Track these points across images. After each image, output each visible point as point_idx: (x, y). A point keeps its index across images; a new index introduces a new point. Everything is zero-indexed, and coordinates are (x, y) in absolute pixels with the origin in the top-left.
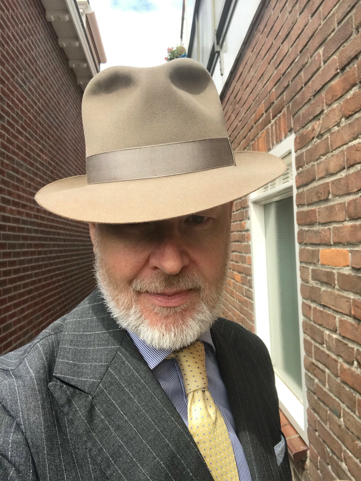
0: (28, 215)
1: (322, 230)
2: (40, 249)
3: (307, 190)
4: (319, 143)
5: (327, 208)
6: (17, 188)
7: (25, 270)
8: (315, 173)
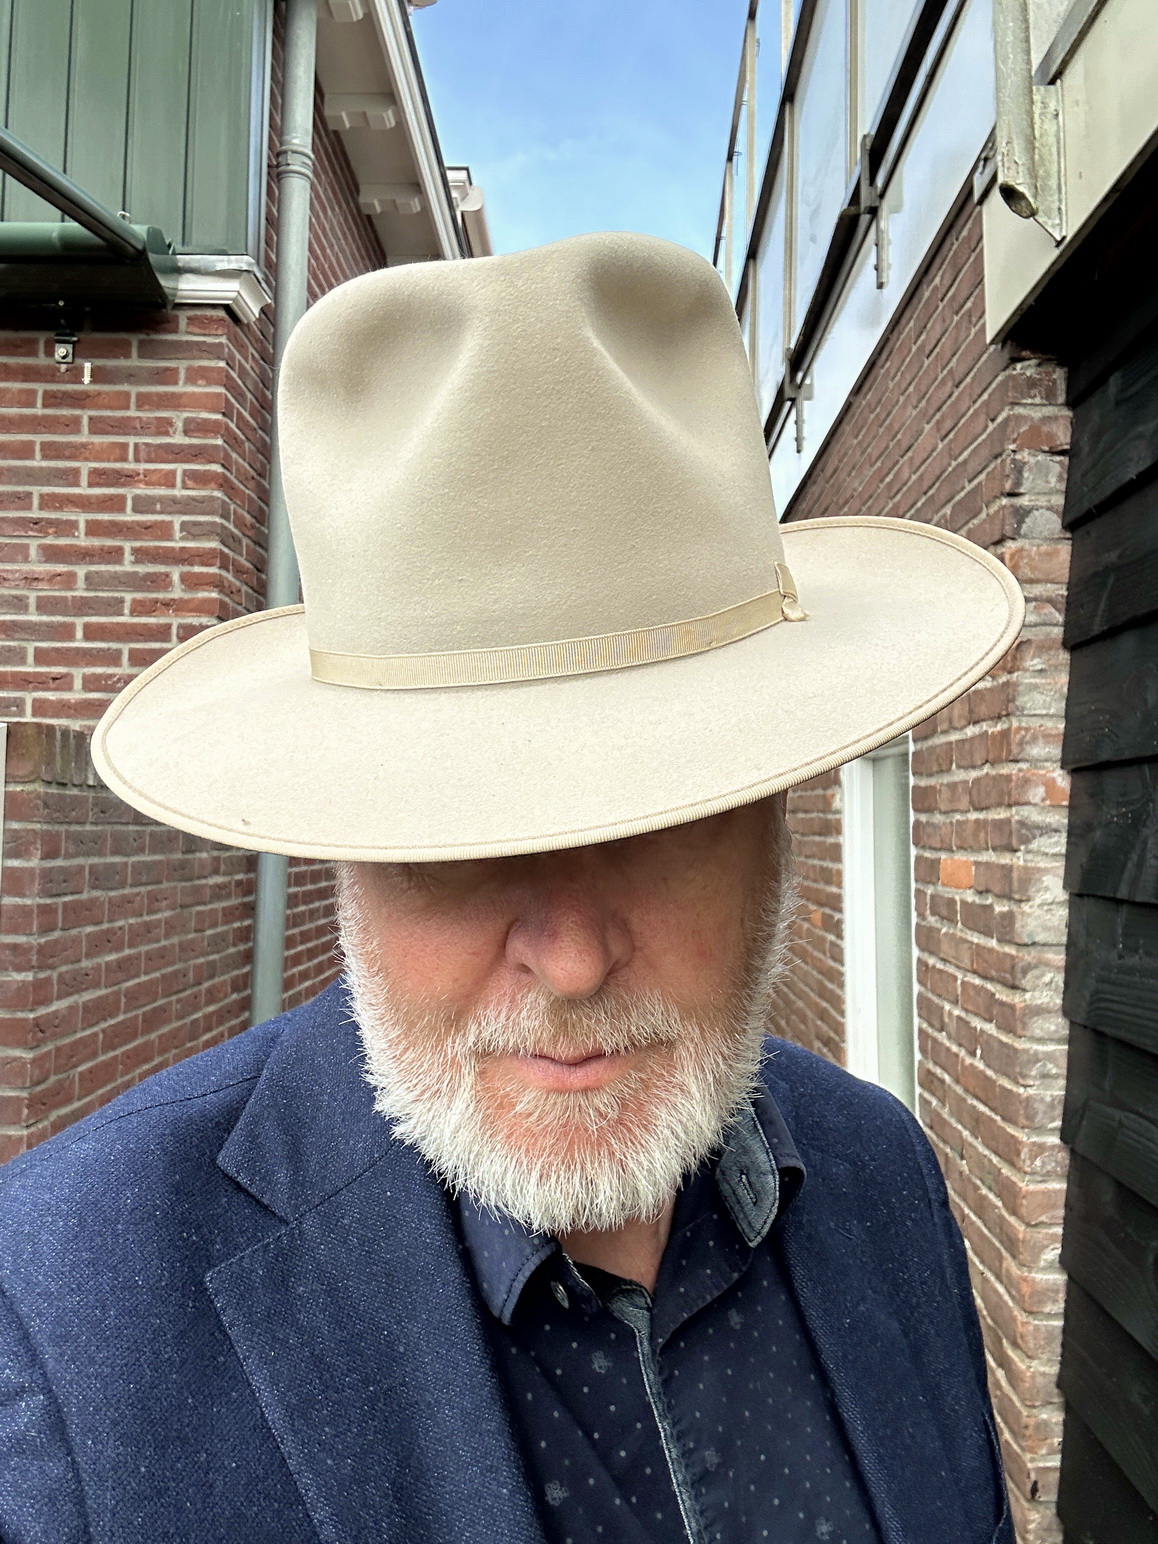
1: (944, 823)
3: (927, 749)
5: (949, 785)
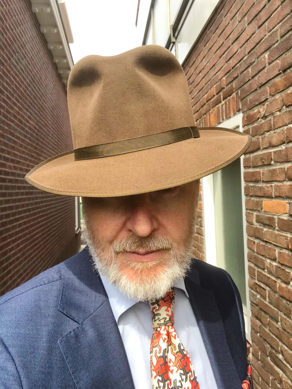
1: (266, 186)
3: (253, 157)
4: (264, 123)
5: (270, 171)
8: (260, 144)
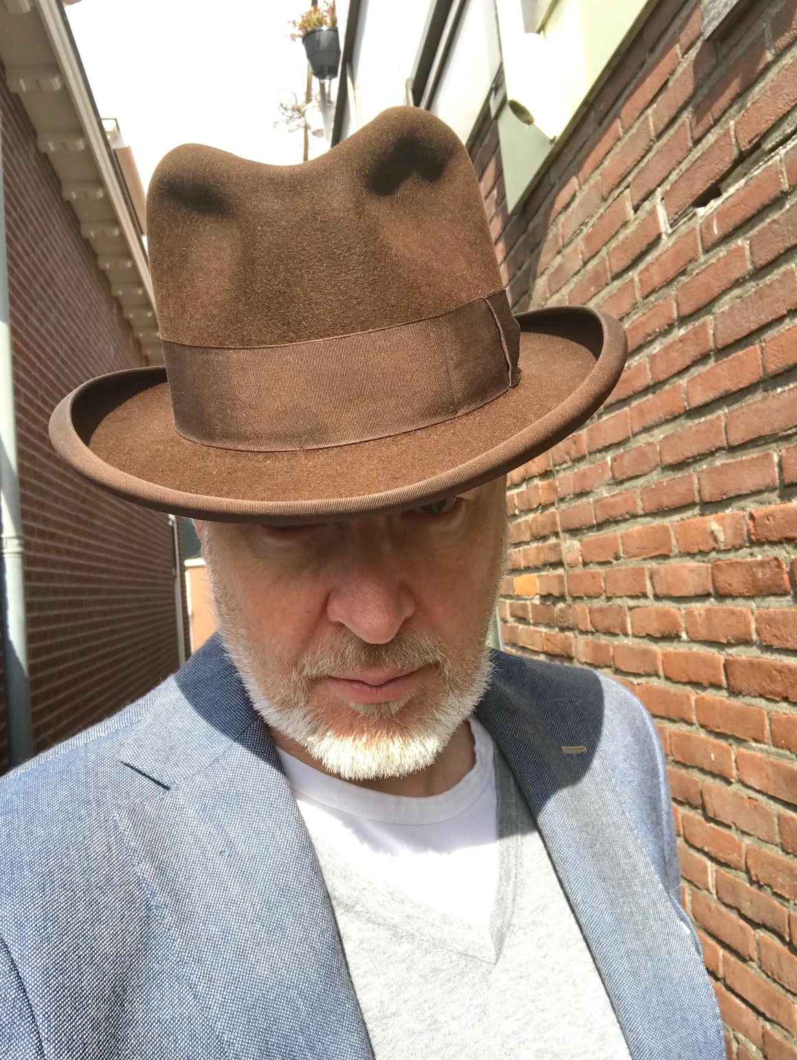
0: (58, 551)
1: (515, 552)
2: (77, 610)
6: (41, 506)
7: (59, 647)
